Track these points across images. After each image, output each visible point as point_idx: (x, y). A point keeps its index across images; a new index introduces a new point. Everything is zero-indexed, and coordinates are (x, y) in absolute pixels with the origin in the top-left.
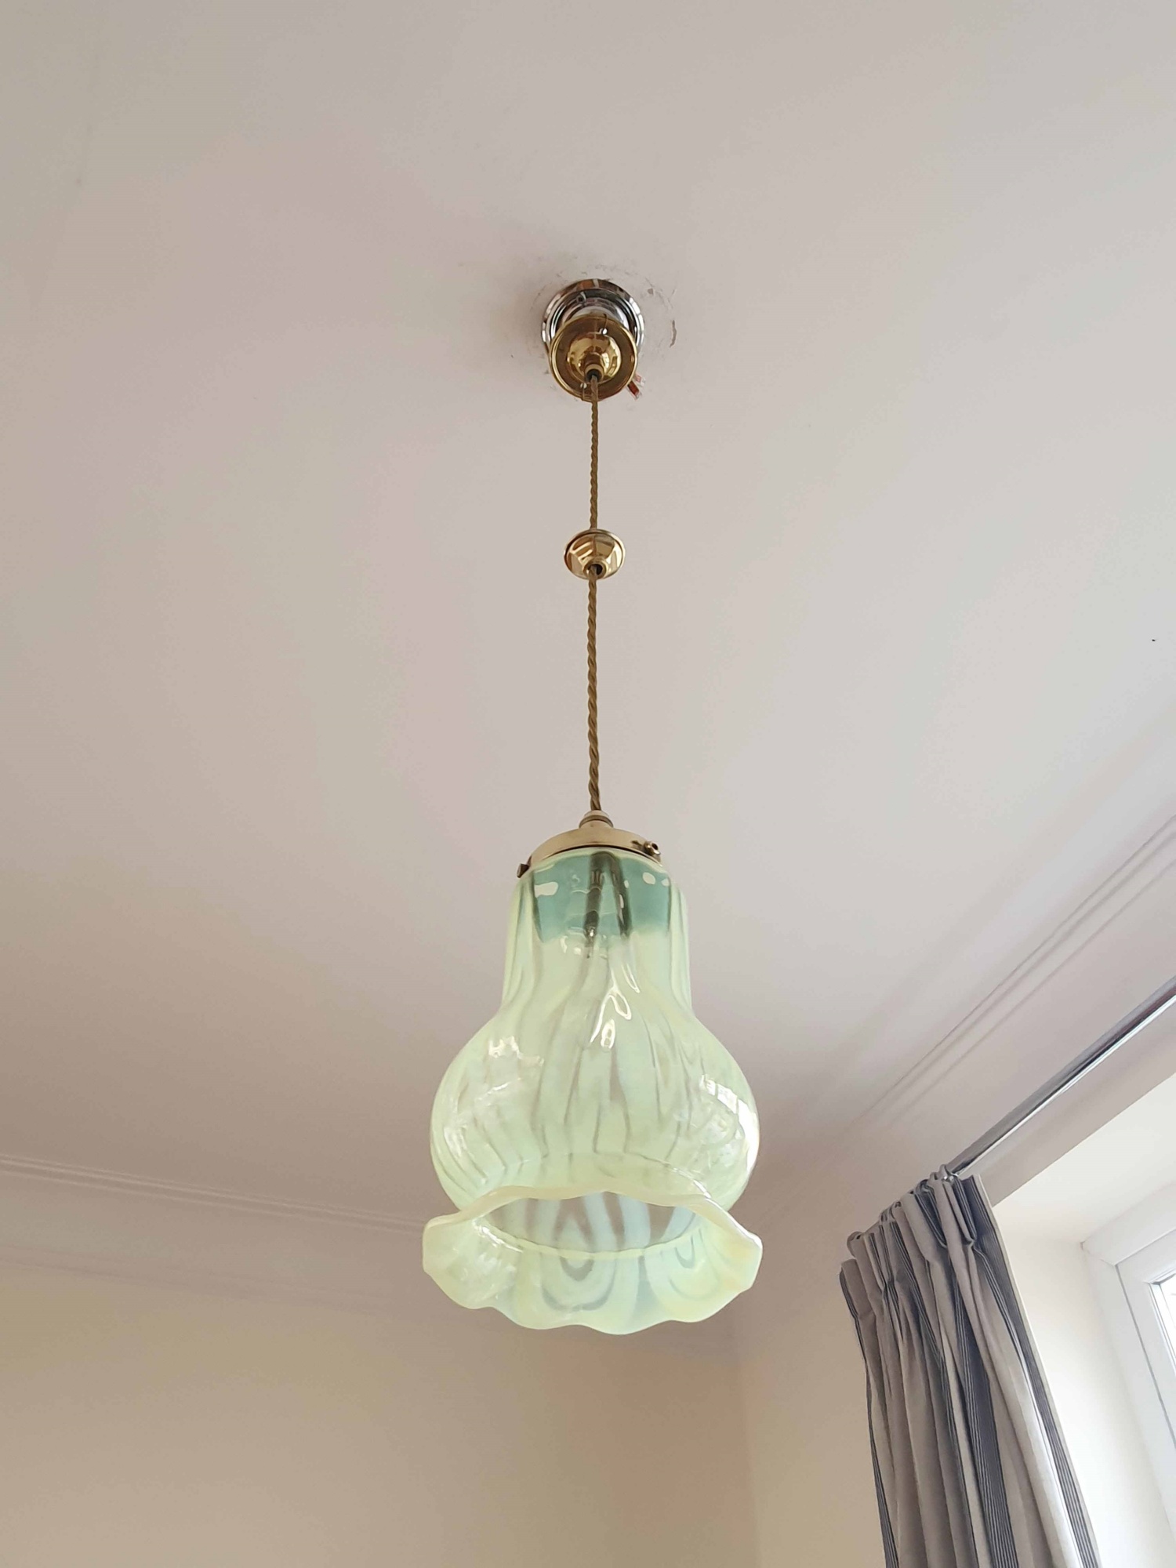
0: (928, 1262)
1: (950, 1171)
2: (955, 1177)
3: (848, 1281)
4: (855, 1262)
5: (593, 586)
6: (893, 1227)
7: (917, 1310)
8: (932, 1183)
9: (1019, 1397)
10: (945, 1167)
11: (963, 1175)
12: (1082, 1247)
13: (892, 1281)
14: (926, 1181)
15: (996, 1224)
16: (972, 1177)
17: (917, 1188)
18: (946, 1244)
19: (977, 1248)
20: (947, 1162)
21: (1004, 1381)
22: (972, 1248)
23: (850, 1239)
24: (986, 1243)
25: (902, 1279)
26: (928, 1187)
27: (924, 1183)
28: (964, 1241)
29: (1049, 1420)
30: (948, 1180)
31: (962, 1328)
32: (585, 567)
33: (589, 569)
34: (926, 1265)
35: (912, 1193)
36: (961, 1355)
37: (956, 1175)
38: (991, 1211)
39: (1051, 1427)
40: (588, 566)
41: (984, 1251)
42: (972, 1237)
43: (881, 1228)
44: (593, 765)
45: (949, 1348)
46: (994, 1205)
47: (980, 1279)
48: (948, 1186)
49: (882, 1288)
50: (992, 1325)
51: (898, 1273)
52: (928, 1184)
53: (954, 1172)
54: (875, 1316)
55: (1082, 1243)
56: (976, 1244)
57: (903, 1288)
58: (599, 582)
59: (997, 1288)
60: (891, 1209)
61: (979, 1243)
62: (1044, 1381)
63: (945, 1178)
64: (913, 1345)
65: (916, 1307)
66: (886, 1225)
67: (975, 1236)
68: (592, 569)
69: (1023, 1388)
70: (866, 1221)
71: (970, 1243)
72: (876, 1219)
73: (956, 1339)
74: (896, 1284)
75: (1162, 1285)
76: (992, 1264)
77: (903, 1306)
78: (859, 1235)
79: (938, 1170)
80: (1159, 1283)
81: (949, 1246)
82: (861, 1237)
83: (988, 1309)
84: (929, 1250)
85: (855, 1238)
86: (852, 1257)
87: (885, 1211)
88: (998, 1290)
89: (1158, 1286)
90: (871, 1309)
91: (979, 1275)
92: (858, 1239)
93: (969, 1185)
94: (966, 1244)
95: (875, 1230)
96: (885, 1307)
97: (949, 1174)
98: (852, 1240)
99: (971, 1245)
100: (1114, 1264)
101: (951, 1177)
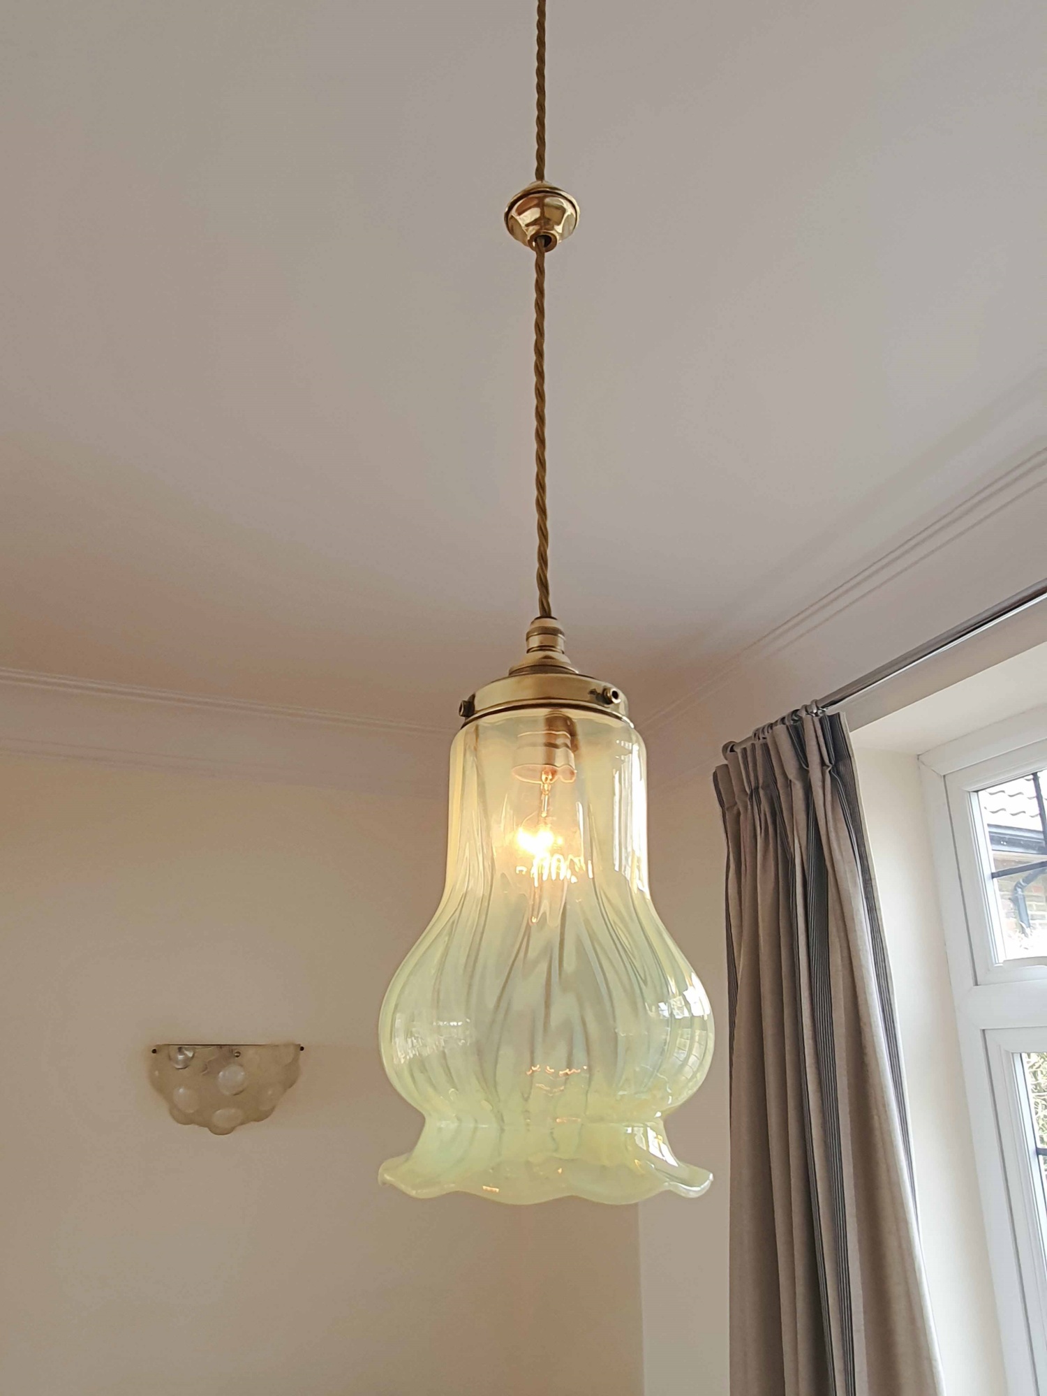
0: (790, 781)
1: (820, 706)
2: (824, 711)
3: (720, 779)
4: (727, 765)
6: (761, 744)
7: (775, 812)
8: (803, 714)
9: (851, 890)
11: (830, 711)
12: (918, 759)
13: (757, 788)
14: (797, 710)
15: (853, 754)
16: (839, 714)
17: (788, 715)
18: (808, 766)
19: (834, 772)
20: (818, 699)
21: (840, 875)
22: (830, 772)
23: (725, 748)
24: (842, 768)
25: (766, 787)
26: (798, 717)
27: (795, 713)
28: (823, 763)
29: (872, 905)
30: (816, 714)
31: (811, 831)
33: (536, 241)
34: (788, 784)
35: (783, 719)
37: (825, 709)
38: (849, 737)
39: (872, 909)
41: (838, 774)
42: (830, 762)
43: (753, 745)
45: (799, 849)
46: (851, 732)
47: (832, 797)
48: (816, 720)
49: (748, 791)
50: (837, 832)
51: (764, 782)
52: (798, 713)
53: (823, 707)
55: (919, 755)
56: (832, 768)
57: (766, 794)
59: (846, 803)
60: (764, 728)
61: (836, 769)
62: (872, 877)
63: (815, 711)
64: (769, 842)
65: (775, 811)
66: (758, 743)
67: (833, 762)
69: (855, 883)
70: (741, 734)
71: (828, 767)
72: (751, 734)
73: (805, 841)
74: (761, 792)
75: (980, 793)
76: (845, 786)
77: (765, 811)
78: (733, 746)
79: (808, 703)
80: (977, 791)
81: (810, 769)
82: (735, 749)
83: (835, 819)
84: (792, 772)
85: (730, 748)
86: (725, 762)
87: (758, 730)
88: (846, 807)
89: (976, 793)
90: (736, 803)
91: (832, 793)
92: (732, 750)
93: (834, 720)
94: (825, 767)
95: (748, 745)
96: (749, 807)
97: (818, 709)
98: (727, 749)
99: (829, 769)
100: (943, 774)
101: (820, 711)
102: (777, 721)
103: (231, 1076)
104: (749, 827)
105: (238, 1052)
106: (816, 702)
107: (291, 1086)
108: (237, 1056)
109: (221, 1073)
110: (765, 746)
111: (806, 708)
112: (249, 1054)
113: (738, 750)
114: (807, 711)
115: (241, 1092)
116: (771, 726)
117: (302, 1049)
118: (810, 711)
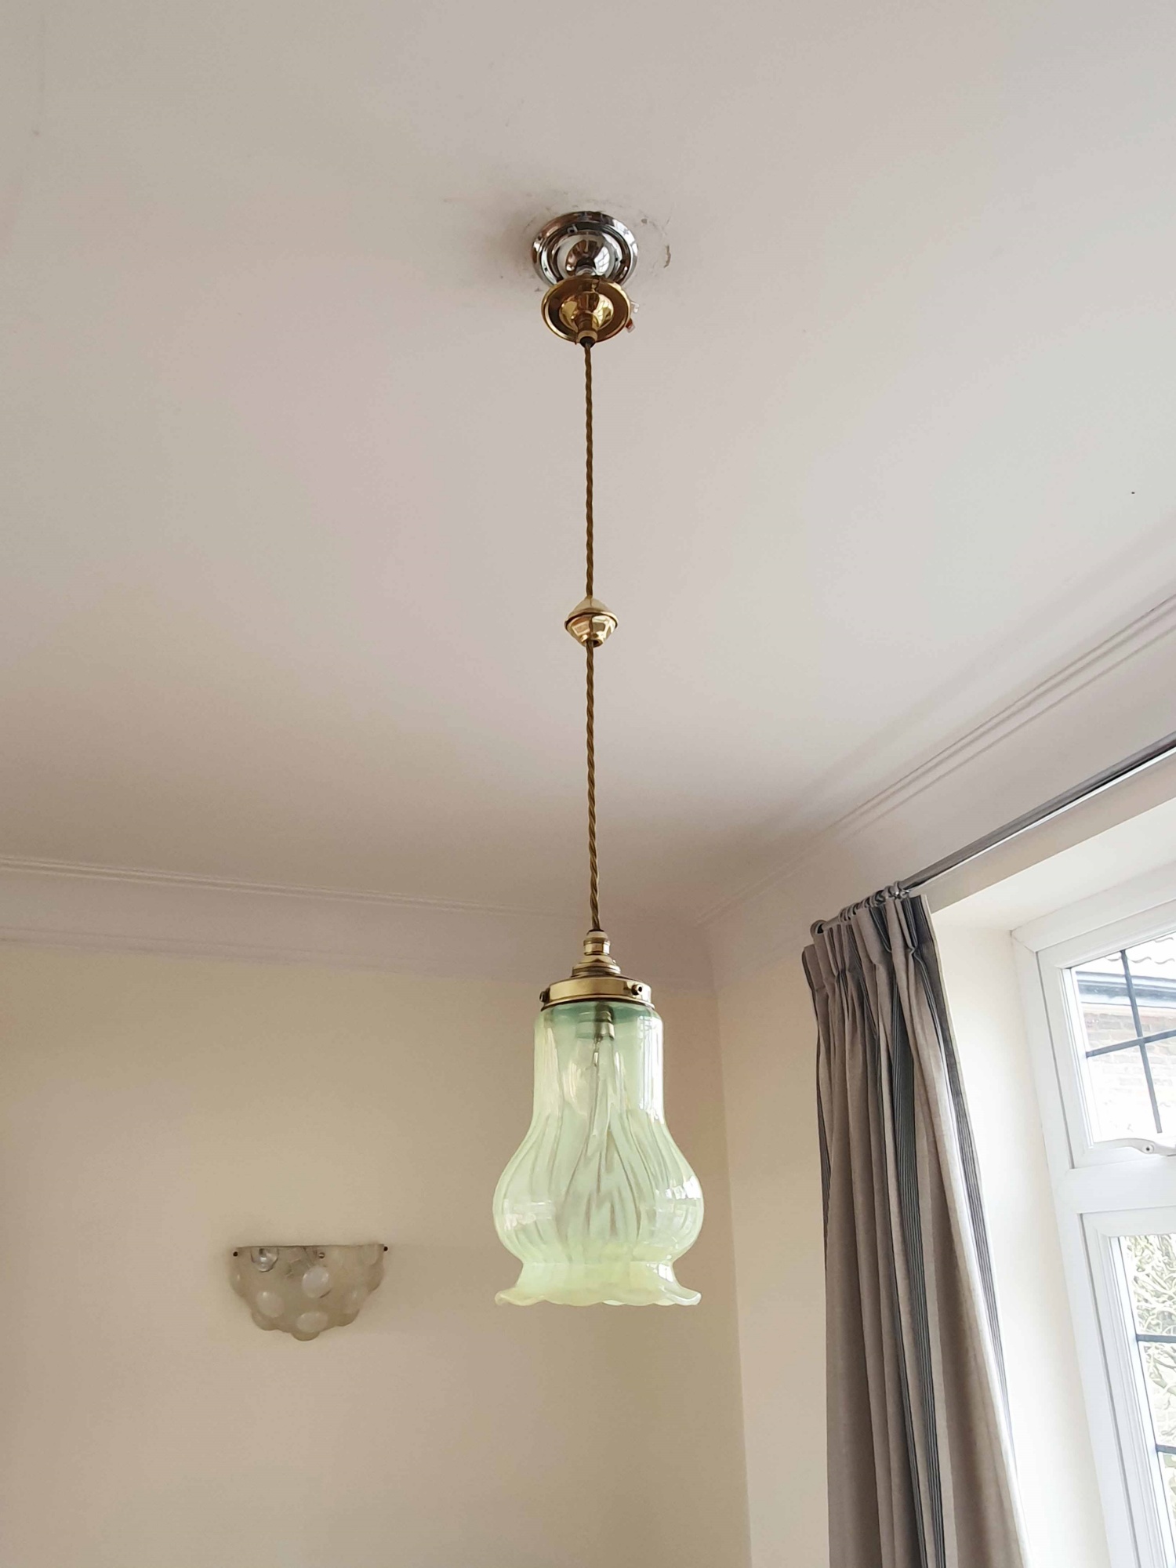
0: (875, 965)
1: (902, 888)
2: (905, 893)
3: (809, 961)
4: (814, 946)
6: (848, 928)
7: (862, 997)
8: (886, 895)
9: (935, 1075)
10: (898, 885)
11: (914, 893)
12: (1011, 935)
13: (844, 971)
14: (881, 891)
15: (935, 936)
16: (920, 896)
17: (873, 895)
18: (891, 949)
19: (917, 954)
20: (900, 879)
21: (926, 1062)
22: (913, 955)
23: (813, 927)
24: (925, 951)
25: (853, 971)
26: (881, 897)
27: (880, 893)
28: (907, 946)
30: (899, 896)
31: (896, 1017)
34: (873, 968)
35: (867, 900)
36: (893, 1039)
37: (907, 891)
39: (958, 1093)
41: (923, 959)
42: (913, 945)
43: (839, 926)
45: (884, 1033)
46: (932, 912)
47: (916, 982)
48: (898, 902)
49: (836, 974)
50: (921, 1018)
51: (850, 966)
52: (882, 894)
53: (906, 889)
54: (828, 996)
55: (1011, 931)
56: (916, 951)
57: (853, 977)
59: (929, 989)
60: (847, 911)
61: (919, 950)
62: (957, 1061)
63: (897, 893)
64: (856, 1026)
65: (861, 992)
66: (842, 925)
67: (916, 945)
69: (939, 1067)
70: (827, 914)
71: (911, 950)
72: (836, 914)
73: (890, 1028)
74: (847, 973)
75: (1072, 969)
76: (927, 968)
77: (852, 993)
78: (821, 926)
79: (891, 884)
80: (1070, 968)
81: (893, 952)
82: (823, 928)
83: (918, 1004)
84: (877, 955)
85: (818, 928)
86: (813, 943)
87: (844, 910)
89: (1068, 970)
90: (824, 986)
91: (916, 975)
92: (820, 931)
93: (916, 903)
94: (909, 950)
95: (834, 926)
96: (834, 991)
97: (900, 890)
98: (815, 929)
99: (912, 952)
100: (1035, 951)
101: (902, 893)
102: (862, 902)
103: (317, 1278)
104: (837, 1011)
105: (323, 1254)
106: (898, 883)
107: (376, 1288)
108: (322, 1257)
109: (305, 1276)
110: (850, 927)
111: (889, 889)
112: (334, 1256)
113: (825, 929)
114: (889, 892)
115: (328, 1293)
116: (857, 906)
117: (386, 1249)
118: (893, 892)
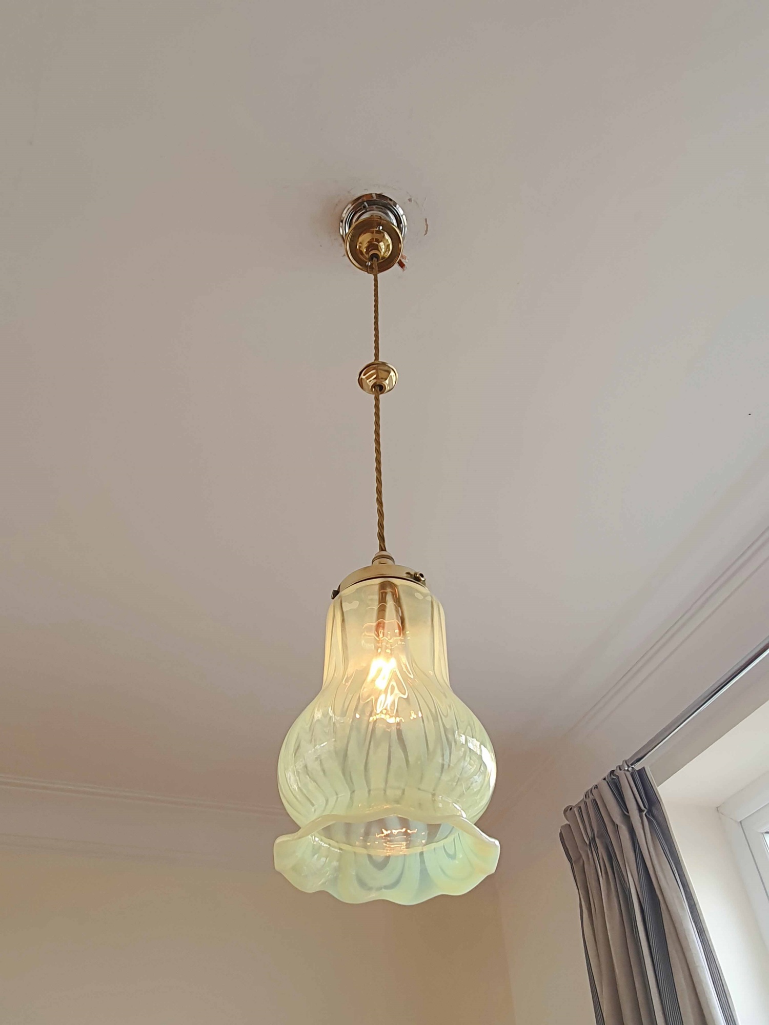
0: (617, 825)
1: (629, 764)
2: (633, 768)
3: (565, 838)
4: (569, 825)
5: (377, 399)
6: (593, 801)
7: (611, 856)
8: (618, 772)
9: (681, 913)
10: (626, 762)
11: (637, 767)
12: (718, 811)
13: (594, 838)
14: (614, 771)
15: (661, 799)
16: (644, 768)
17: (608, 776)
18: (628, 813)
19: (649, 815)
20: (627, 759)
21: (669, 901)
22: (646, 815)
23: (565, 811)
24: (655, 812)
25: (601, 836)
26: (615, 775)
27: (612, 772)
28: (640, 810)
29: (700, 927)
30: (628, 770)
31: (641, 867)
32: (372, 386)
33: (374, 388)
34: (616, 826)
35: (605, 779)
36: (641, 887)
37: (633, 766)
38: (656, 789)
40: (374, 386)
41: (653, 816)
42: (645, 807)
43: (586, 803)
44: (380, 520)
45: (632, 880)
46: (658, 786)
47: (652, 836)
48: (628, 774)
49: (588, 842)
50: (661, 867)
51: (598, 832)
52: (615, 773)
53: (632, 765)
54: (584, 862)
55: (717, 808)
56: (647, 812)
57: (602, 843)
58: (381, 396)
60: (591, 790)
61: (650, 811)
63: (626, 769)
64: (609, 879)
65: (610, 853)
66: (589, 801)
67: (647, 807)
68: (376, 387)
69: (682, 906)
70: (576, 799)
71: (644, 811)
72: (582, 797)
73: (637, 874)
74: (596, 839)
76: (658, 824)
77: (602, 855)
79: (621, 764)
81: (630, 815)
82: (573, 809)
83: (657, 855)
84: (618, 819)
85: (569, 810)
86: (567, 822)
87: (587, 792)
88: (664, 842)
90: (581, 856)
91: (651, 832)
92: (571, 810)
93: (642, 773)
94: (642, 812)
95: (581, 804)
96: (590, 856)
97: (629, 767)
98: (567, 811)
99: (645, 813)
100: (739, 821)
102: (601, 782)
104: (593, 871)
110: (595, 800)
111: (620, 767)
113: (575, 809)
116: (597, 786)
118: (622, 768)
